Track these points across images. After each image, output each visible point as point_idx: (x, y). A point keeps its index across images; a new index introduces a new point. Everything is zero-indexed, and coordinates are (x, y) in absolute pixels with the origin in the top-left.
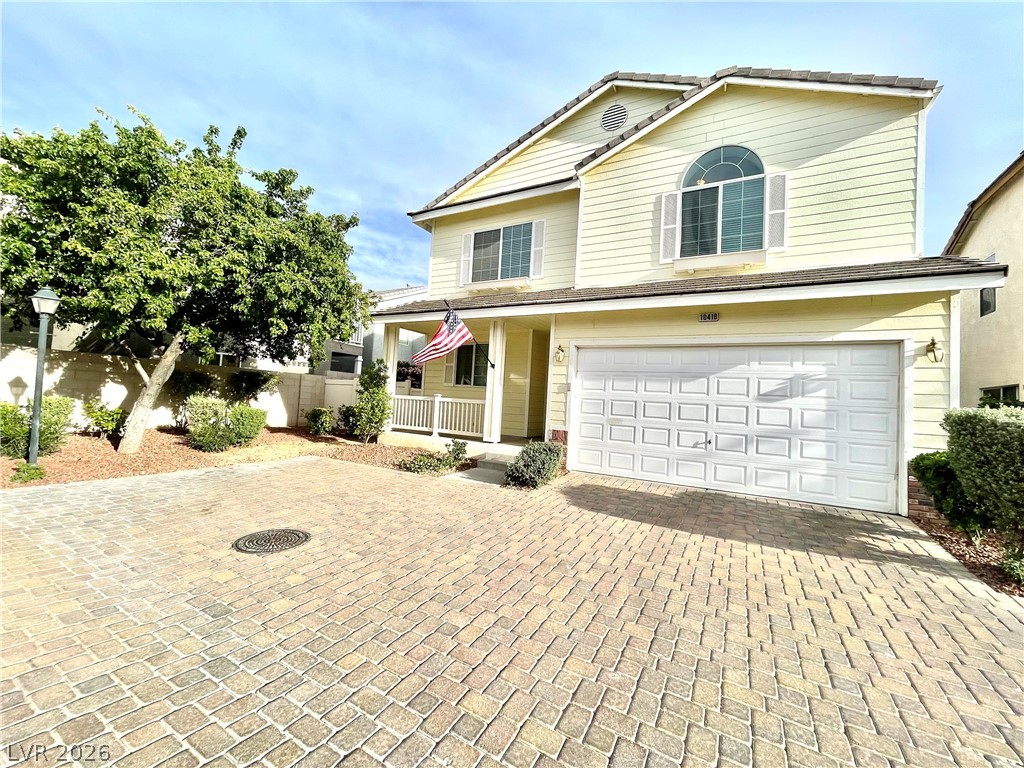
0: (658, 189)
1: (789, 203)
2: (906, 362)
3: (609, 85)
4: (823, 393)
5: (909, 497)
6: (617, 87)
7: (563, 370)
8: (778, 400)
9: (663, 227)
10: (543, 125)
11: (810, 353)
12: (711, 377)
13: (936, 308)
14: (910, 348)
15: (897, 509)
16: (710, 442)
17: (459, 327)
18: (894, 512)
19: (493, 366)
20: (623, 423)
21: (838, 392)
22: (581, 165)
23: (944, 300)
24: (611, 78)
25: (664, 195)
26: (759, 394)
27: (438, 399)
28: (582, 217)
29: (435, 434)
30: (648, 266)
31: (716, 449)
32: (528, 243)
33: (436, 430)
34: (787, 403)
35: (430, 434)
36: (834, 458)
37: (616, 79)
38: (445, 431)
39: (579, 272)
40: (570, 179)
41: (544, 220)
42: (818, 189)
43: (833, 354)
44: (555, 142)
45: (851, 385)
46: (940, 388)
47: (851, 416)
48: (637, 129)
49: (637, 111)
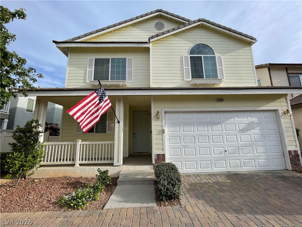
0: (181, 54)
1: (223, 66)
2: (281, 117)
3: (158, 13)
4: (258, 128)
5: (291, 163)
6: (161, 15)
7: (159, 123)
8: (246, 132)
9: (184, 67)
10: (131, 20)
11: (253, 114)
12: (222, 124)
13: (283, 99)
14: (281, 112)
15: (286, 168)
16: (226, 151)
17: (105, 99)
18: (285, 169)
19: (119, 122)
20: (190, 147)
21: (263, 128)
22: (152, 37)
23: (285, 97)
24: (159, 11)
25: (183, 56)
26: (239, 130)
27: (80, 142)
28: (151, 59)
29: (77, 165)
30: (180, 81)
31: (228, 154)
32: (124, 67)
33: (78, 162)
34: (249, 132)
35: (73, 165)
36: (266, 152)
37: (161, 12)
38: (84, 162)
39: (151, 81)
40: (146, 43)
41: (132, 58)
42: (230, 63)
43: (258, 114)
44: (135, 29)
45: (266, 125)
46: (290, 125)
47: (268, 136)
48: (168, 32)
49: (168, 26)
